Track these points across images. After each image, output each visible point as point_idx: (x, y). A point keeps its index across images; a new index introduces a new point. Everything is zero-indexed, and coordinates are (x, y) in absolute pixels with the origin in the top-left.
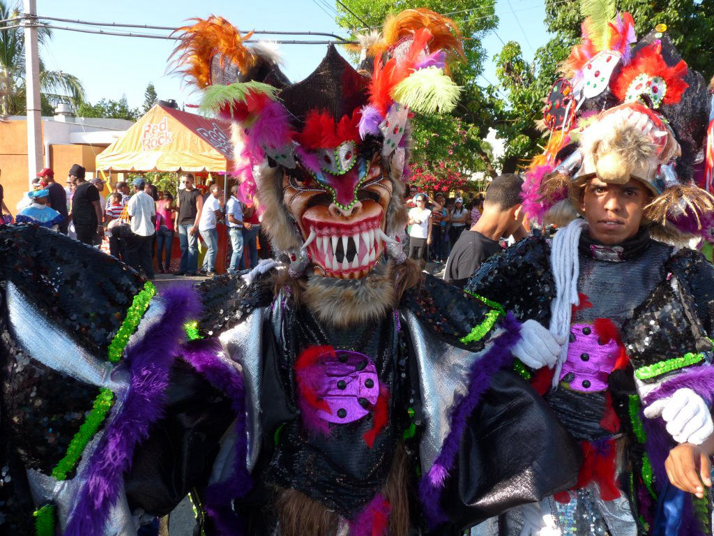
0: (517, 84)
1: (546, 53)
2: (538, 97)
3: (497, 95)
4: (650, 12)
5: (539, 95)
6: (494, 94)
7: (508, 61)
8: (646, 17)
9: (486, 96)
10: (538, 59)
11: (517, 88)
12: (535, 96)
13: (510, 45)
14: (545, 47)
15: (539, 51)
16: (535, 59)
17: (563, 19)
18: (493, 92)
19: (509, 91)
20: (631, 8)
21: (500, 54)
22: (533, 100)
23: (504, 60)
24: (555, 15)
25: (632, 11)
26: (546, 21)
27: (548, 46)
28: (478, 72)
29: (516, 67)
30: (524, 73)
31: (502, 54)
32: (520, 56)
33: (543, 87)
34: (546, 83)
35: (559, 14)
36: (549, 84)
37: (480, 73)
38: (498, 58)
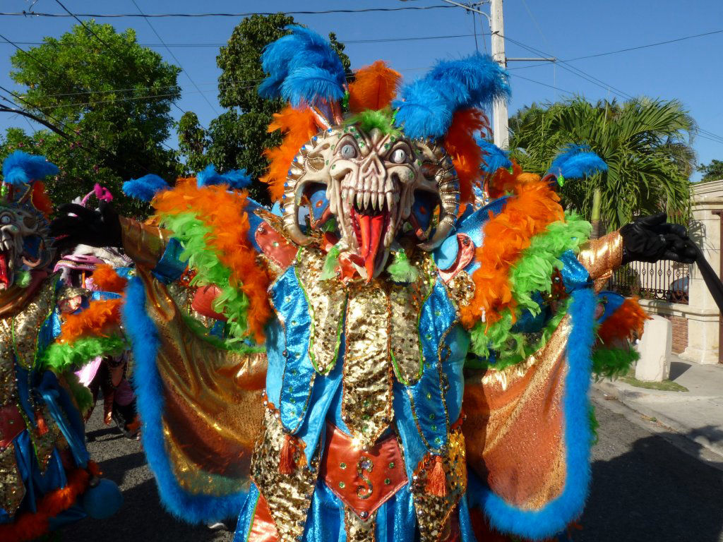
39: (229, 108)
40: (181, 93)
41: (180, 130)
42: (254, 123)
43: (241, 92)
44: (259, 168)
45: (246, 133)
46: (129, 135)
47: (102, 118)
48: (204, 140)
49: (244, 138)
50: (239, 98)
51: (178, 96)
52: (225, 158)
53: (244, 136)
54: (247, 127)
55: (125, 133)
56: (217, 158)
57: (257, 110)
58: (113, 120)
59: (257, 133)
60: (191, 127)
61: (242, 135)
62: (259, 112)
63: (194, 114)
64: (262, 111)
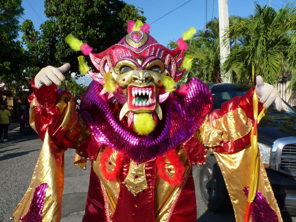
0: (30, 41)
1: (45, 27)
2: (41, 48)
3: (22, 46)
4: (86, 7)
5: (42, 47)
8: (84, 10)
12: (40, 47)
13: (27, 21)
14: (44, 23)
15: (41, 25)
16: (40, 29)
17: (50, 10)
18: (20, 45)
20: (77, 5)
22: (39, 49)
25: (78, 7)
26: (45, 11)
27: (46, 23)
32: (33, 27)
33: (44, 43)
34: (46, 41)
36: (47, 42)
39: (50, 18)
40: (24, 11)
41: (22, 30)
42: (64, 21)
43: (57, 5)
44: (69, 51)
45: (60, 27)
48: (38, 37)
49: (59, 31)
50: (56, 9)
51: (23, 13)
52: (49, 45)
53: (59, 29)
54: (60, 24)
56: (44, 45)
57: (66, 15)
59: (66, 27)
60: (28, 28)
61: (57, 29)
62: (68, 16)
63: (31, 21)
64: (69, 15)
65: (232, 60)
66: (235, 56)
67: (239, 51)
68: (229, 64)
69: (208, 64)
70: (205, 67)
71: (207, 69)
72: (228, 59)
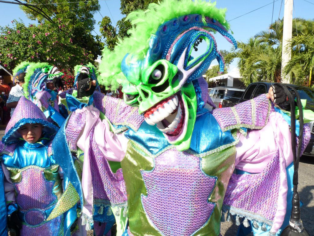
0: (109, 36)
1: (121, 23)
6: (99, 40)
7: (105, 25)
9: (96, 40)
10: (118, 26)
11: (110, 37)
13: (106, 18)
14: (121, 20)
15: (118, 22)
16: (117, 25)
17: (128, 9)
18: (99, 38)
19: (106, 38)
21: (101, 21)
23: (103, 24)
24: (125, 7)
26: (121, 8)
28: (92, 29)
29: (108, 28)
30: (112, 31)
31: (102, 22)
32: (110, 23)
35: (127, 7)
37: (92, 30)
38: (100, 23)
41: (101, 26)
46: (79, 25)
47: (65, 17)
51: (98, 9)
55: (78, 25)
58: (71, 18)
63: (109, 17)
65: (292, 64)
66: (295, 62)
67: (298, 58)
68: (289, 68)
69: (271, 66)
70: (269, 68)
71: (270, 70)
72: (289, 64)
